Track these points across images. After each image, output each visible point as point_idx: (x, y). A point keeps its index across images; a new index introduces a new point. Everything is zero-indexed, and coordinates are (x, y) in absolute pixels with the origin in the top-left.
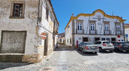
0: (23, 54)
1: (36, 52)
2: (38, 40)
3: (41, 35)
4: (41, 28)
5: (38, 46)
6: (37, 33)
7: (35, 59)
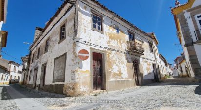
0: (63, 83)
1: (73, 79)
2: (75, 62)
3: (79, 53)
4: (79, 44)
5: (76, 71)
6: (74, 52)
7: (72, 91)
